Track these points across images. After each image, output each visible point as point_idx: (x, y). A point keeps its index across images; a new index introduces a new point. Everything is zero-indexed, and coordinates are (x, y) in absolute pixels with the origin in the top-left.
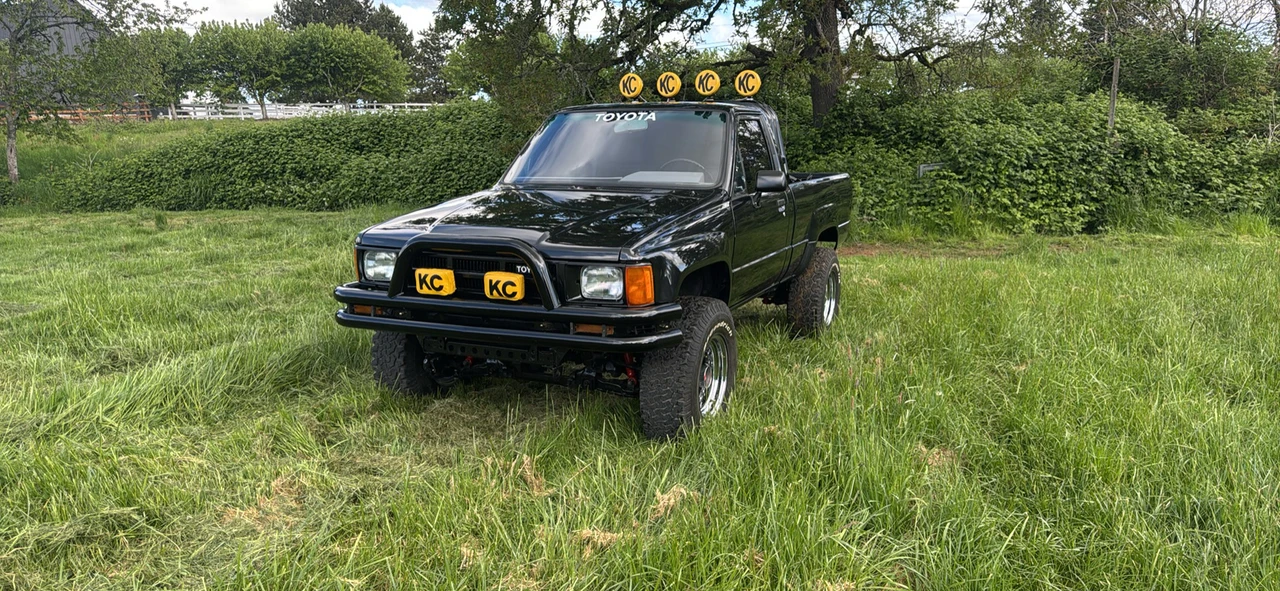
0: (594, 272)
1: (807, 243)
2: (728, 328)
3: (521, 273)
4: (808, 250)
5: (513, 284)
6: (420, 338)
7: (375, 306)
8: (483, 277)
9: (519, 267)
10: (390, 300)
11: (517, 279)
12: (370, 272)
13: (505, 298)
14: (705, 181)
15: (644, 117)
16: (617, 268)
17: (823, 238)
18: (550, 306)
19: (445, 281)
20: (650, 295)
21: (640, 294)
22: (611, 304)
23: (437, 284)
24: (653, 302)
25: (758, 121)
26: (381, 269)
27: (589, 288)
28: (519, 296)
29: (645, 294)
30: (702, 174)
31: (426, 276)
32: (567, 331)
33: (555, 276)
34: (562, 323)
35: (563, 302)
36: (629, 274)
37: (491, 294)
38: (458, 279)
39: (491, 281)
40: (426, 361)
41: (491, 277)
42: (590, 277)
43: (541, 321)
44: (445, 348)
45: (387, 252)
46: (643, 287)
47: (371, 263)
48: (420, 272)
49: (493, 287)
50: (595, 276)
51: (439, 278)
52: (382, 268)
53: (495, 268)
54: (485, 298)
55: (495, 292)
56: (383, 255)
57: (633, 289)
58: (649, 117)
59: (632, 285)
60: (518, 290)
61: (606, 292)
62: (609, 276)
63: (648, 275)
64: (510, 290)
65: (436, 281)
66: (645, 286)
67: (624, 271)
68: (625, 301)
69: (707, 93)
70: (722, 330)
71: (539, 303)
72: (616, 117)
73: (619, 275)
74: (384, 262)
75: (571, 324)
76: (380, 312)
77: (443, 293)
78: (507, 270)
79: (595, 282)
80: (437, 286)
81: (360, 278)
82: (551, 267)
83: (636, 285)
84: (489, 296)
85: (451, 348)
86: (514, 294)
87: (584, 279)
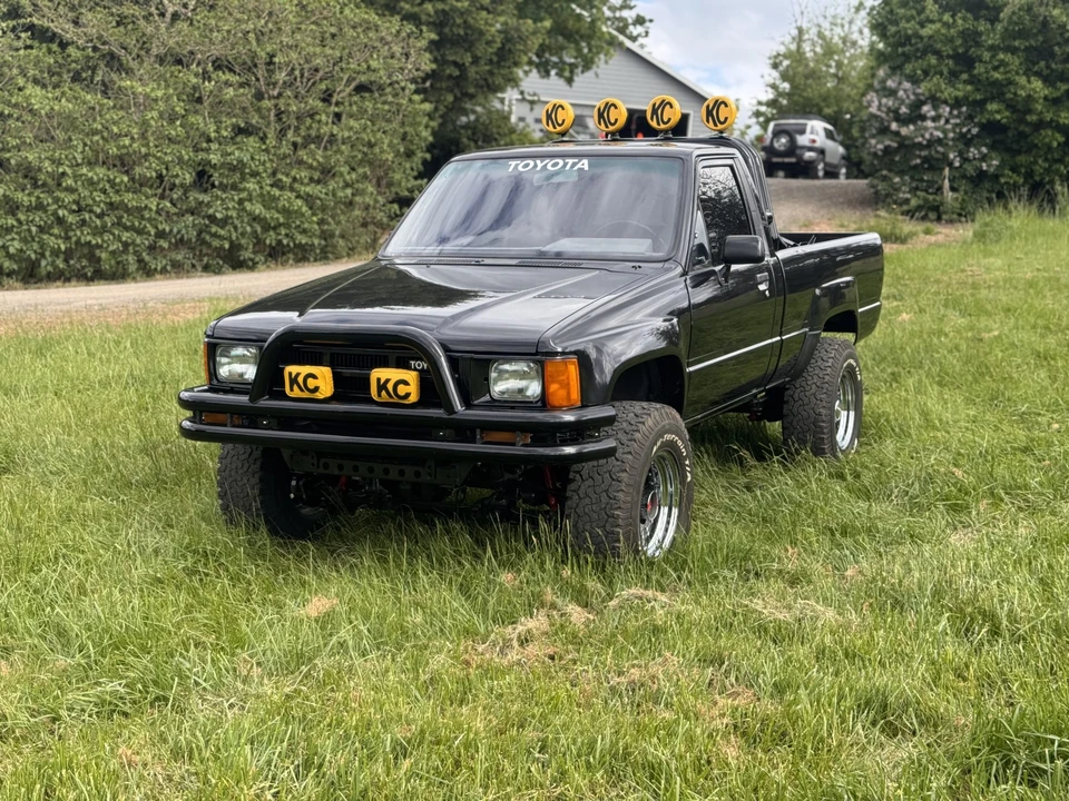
0: (507, 367)
1: (805, 333)
2: (680, 443)
3: (415, 369)
4: (808, 343)
5: (406, 383)
6: (286, 454)
7: (232, 414)
8: (369, 374)
9: (413, 362)
10: (251, 405)
11: (411, 376)
12: (224, 371)
13: (396, 400)
14: (654, 251)
15: (574, 165)
16: (535, 362)
17: (831, 326)
18: (450, 409)
19: (322, 380)
20: (575, 395)
21: (562, 393)
22: (527, 405)
23: (311, 383)
24: (579, 404)
25: (731, 167)
26: (238, 368)
27: (500, 387)
28: (413, 398)
29: (569, 394)
30: (650, 241)
31: (298, 374)
32: (473, 441)
33: (458, 373)
34: (465, 430)
35: (467, 403)
36: (550, 368)
37: (379, 395)
38: (337, 378)
39: (379, 380)
40: (294, 483)
41: (379, 374)
42: (501, 372)
43: (441, 428)
44: (318, 467)
45: (245, 347)
46: (567, 386)
47: (224, 360)
48: (292, 369)
49: (382, 387)
50: (507, 371)
51: (314, 377)
52: (240, 367)
53: (385, 364)
54: (371, 401)
55: (384, 393)
56: (239, 351)
57: (553, 387)
58: (579, 166)
59: (553, 382)
60: (412, 391)
61: (521, 391)
62: (524, 372)
63: (573, 370)
64: (402, 390)
65: (310, 381)
66: (568, 384)
67: (541, 364)
68: (543, 402)
69: (662, 126)
70: (672, 444)
71: (438, 406)
72: (536, 166)
73: (537, 372)
74: (242, 360)
75: (478, 431)
76: (236, 422)
77: (319, 396)
78: (398, 367)
79: (507, 379)
80: (311, 386)
81: (210, 379)
82: (453, 362)
83: (558, 382)
84: (375, 398)
85: (326, 466)
86: (408, 395)
87: (493, 375)
